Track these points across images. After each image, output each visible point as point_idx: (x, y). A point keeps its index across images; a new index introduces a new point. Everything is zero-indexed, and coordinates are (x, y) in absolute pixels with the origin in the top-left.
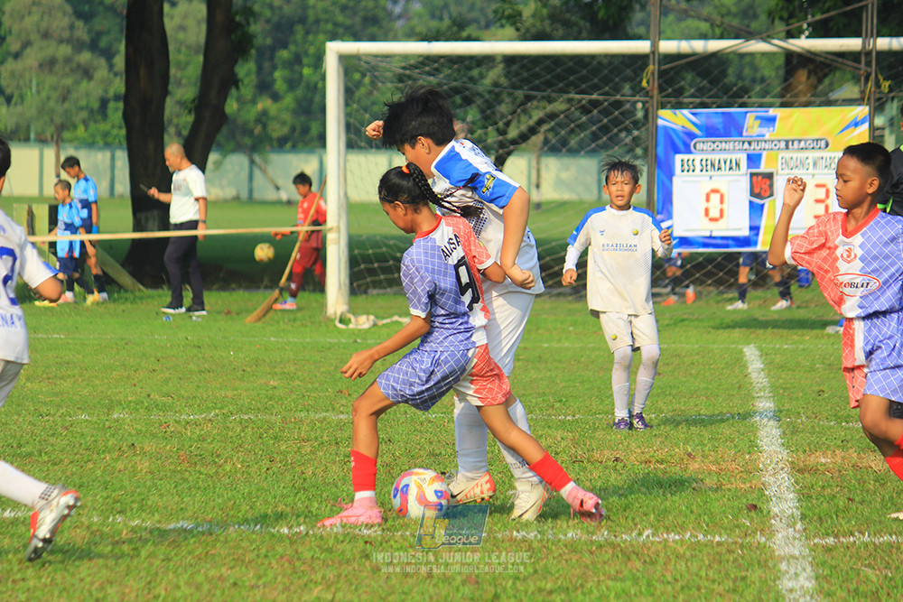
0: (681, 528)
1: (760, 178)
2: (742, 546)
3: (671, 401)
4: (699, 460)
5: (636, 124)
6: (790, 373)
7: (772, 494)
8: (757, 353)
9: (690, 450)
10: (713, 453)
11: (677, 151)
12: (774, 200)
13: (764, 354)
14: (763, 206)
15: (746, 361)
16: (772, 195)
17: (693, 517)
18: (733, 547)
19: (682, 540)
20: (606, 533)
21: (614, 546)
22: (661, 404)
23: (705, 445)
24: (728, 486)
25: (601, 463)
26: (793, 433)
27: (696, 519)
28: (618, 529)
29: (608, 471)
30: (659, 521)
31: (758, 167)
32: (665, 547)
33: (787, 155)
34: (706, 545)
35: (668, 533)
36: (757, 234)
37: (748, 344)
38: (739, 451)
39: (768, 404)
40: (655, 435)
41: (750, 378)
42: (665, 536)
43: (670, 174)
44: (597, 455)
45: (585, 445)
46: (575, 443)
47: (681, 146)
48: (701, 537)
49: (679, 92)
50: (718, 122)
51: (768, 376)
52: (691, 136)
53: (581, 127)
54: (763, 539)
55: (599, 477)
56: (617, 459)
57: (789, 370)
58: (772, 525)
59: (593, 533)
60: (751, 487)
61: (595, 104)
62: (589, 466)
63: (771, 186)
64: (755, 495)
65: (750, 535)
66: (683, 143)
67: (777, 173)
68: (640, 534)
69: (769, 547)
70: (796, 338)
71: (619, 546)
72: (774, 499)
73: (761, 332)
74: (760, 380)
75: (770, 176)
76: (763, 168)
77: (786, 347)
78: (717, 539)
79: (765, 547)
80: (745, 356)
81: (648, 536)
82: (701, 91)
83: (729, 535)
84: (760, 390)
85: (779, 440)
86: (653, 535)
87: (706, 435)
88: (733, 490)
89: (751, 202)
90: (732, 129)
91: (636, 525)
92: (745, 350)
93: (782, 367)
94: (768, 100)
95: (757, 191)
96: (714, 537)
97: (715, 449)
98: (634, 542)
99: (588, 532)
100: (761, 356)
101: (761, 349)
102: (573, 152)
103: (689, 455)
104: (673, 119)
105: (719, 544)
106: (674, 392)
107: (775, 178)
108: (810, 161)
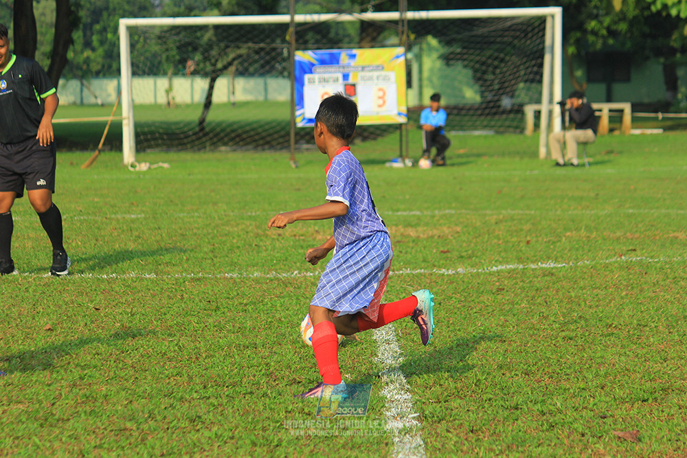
1: (349, 86)
5: (284, 60)
11: (305, 73)
16: (355, 95)
21: (279, 280)
31: (348, 81)
32: (305, 280)
33: (362, 74)
35: (307, 272)
43: (302, 85)
46: (257, 227)
47: (307, 69)
49: (306, 42)
50: (327, 57)
52: (313, 65)
53: (256, 61)
55: (270, 244)
59: (267, 274)
61: (262, 49)
62: (264, 239)
63: (355, 90)
66: (308, 68)
67: (358, 84)
68: (293, 273)
71: (281, 279)
75: (354, 85)
76: (351, 81)
81: (296, 274)
82: (317, 42)
86: (299, 273)
90: (334, 60)
91: (290, 268)
94: (352, 45)
95: (348, 93)
98: (289, 277)
99: (265, 273)
102: (252, 75)
103: (317, 231)
104: (303, 56)
107: (357, 87)
108: (375, 77)
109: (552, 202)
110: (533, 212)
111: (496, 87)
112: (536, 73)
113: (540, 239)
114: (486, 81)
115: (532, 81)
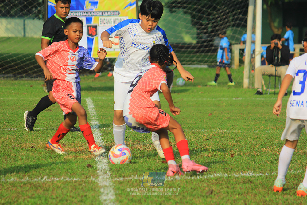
0: (60, 175)
1: (91, 27)
2: (85, 182)
3: (55, 122)
4: (67, 146)
5: (39, 5)
6: (105, 109)
7: (98, 160)
8: (92, 101)
9: (63, 142)
10: (73, 143)
12: (98, 37)
13: (94, 101)
14: (93, 39)
15: (87, 104)
16: (97, 35)
17: (64, 170)
18: (81, 183)
19: (60, 180)
20: (27, 178)
21: (31, 184)
22: (51, 123)
23: (70, 140)
24: (79, 157)
25: (26, 148)
26: (106, 134)
27: (66, 171)
28: (33, 176)
29: (28, 152)
30: (50, 173)
31: (91, 23)
32: (53, 183)
33: (103, 18)
34: (70, 182)
35: (54, 178)
36: (91, 51)
37: (88, 97)
38: (84, 142)
39: (96, 123)
40: (49, 136)
41: (89, 112)
42: (53, 179)
44: (24, 145)
45: (19, 141)
46: (15, 140)
48: (68, 179)
51: (96, 111)
54: (94, 179)
55: (25, 154)
56: (32, 147)
57: (105, 108)
58: (97, 173)
59: (22, 179)
60: (89, 157)
62: (20, 150)
63: (96, 31)
64: (90, 161)
65: (88, 177)
67: (99, 26)
68: (42, 178)
69: (96, 182)
70: (108, 94)
71: (33, 183)
72: (98, 162)
73: (93, 92)
74: (93, 113)
75: (96, 27)
76: (93, 23)
77: (103, 98)
78: (75, 179)
79: (94, 182)
80: (86, 102)
81: (45, 179)
83: (80, 178)
84: (93, 116)
85: (101, 138)
86: (48, 178)
87: (70, 136)
88: (81, 159)
89: (88, 38)
90: (79, 7)
91: (40, 174)
92: (86, 100)
93: (102, 107)
95: (90, 33)
96: (73, 179)
97: (74, 142)
98: (39, 182)
99: (20, 178)
100: (93, 102)
101: (93, 100)
102: (12, 16)
103: (63, 144)
105: (75, 182)
106: (57, 118)
107: (98, 27)
108: (112, 21)
109: (252, 123)
110: (237, 131)
111: (210, 30)
112: (241, 20)
113: (242, 153)
114: (201, 25)
115: (238, 26)
